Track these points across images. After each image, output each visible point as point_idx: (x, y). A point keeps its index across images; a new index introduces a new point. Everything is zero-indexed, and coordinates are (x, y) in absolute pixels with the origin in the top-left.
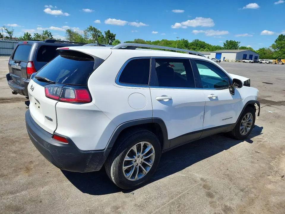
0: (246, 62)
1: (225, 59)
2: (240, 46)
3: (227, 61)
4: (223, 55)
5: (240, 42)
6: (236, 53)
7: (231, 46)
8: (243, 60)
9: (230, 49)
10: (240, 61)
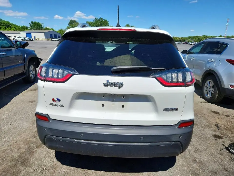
0: (53, 40)
1: (36, 38)
2: (44, 27)
3: (38, 40)
4: (33, 35)
5: (43, 24)
6: (44, 33)
7: (37, 26)
8: (51, 39)
9: (36, 29)
10: (49, 40)
